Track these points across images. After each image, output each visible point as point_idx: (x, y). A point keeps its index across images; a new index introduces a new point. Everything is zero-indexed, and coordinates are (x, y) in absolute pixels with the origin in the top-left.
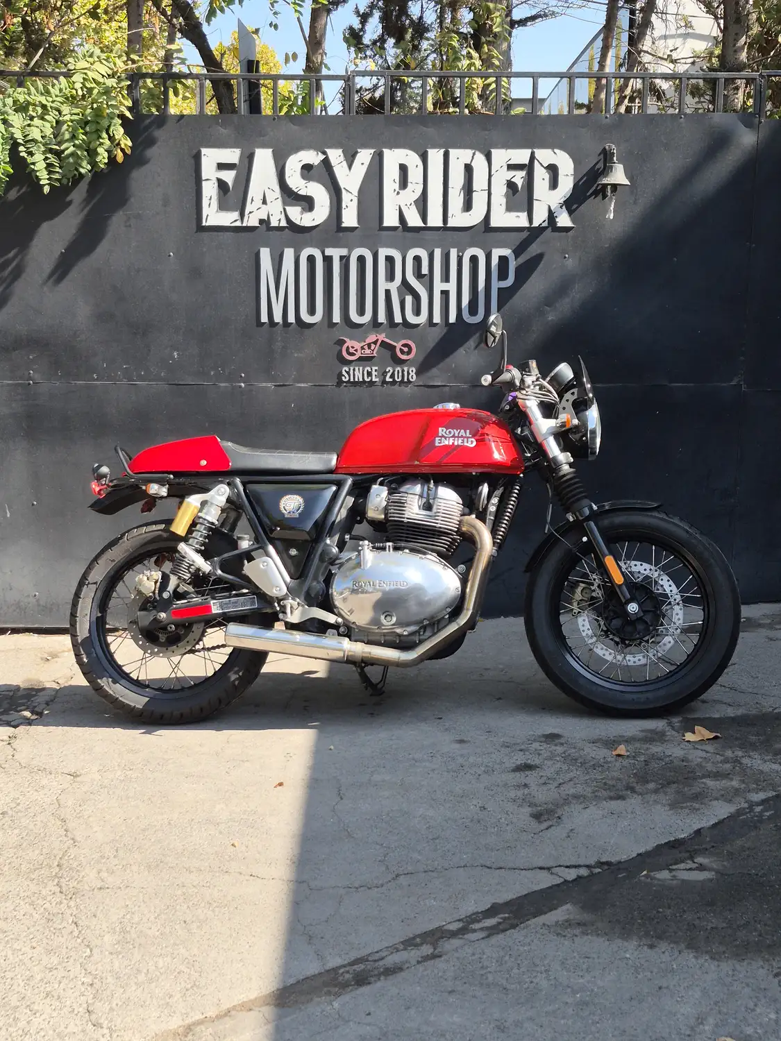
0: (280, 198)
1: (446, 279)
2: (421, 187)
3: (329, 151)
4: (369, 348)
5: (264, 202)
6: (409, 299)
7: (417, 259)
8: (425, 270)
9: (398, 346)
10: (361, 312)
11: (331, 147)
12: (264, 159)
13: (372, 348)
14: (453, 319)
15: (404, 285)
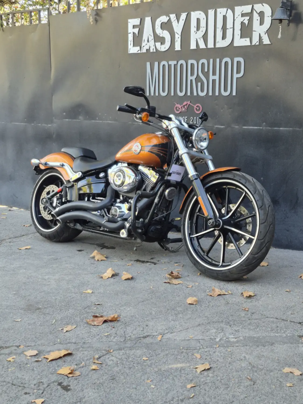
0: (153, 40)
1: (214, 74)
2: (205, 28)
4: (184, 107)
5: (148, 41)
6: (199, 84)
7: (203, 64)
8: (206, 70)
9: (195, 107)
10: (181, 91)
11: (171, 14)
12: (148, 20)
13: (185, 107)
14: (217, 94)
15: (198, 77)
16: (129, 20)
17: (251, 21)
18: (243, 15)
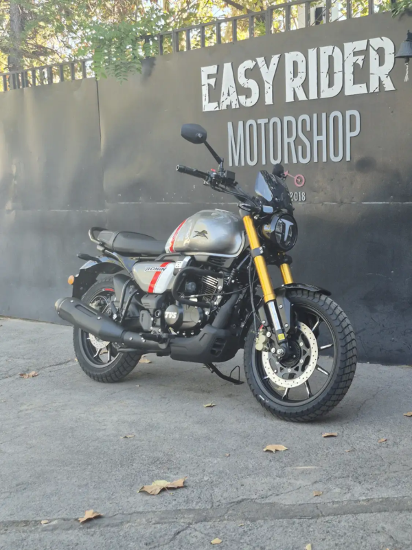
0: (236, 92)
1: (319, 133)
2: (305, 74)
3: (258, 59)
5: (229, 95)
6: (300, 148)
7: (304, 121)
8: (308, 129)
9: (295, 178)
10: (275, 158)
11: (259, 56)
12: (227, 67)
14: (324, 160)
15: (298, 139)
16: (202, 69)
17: (366, 61)
18: (355, 54)
